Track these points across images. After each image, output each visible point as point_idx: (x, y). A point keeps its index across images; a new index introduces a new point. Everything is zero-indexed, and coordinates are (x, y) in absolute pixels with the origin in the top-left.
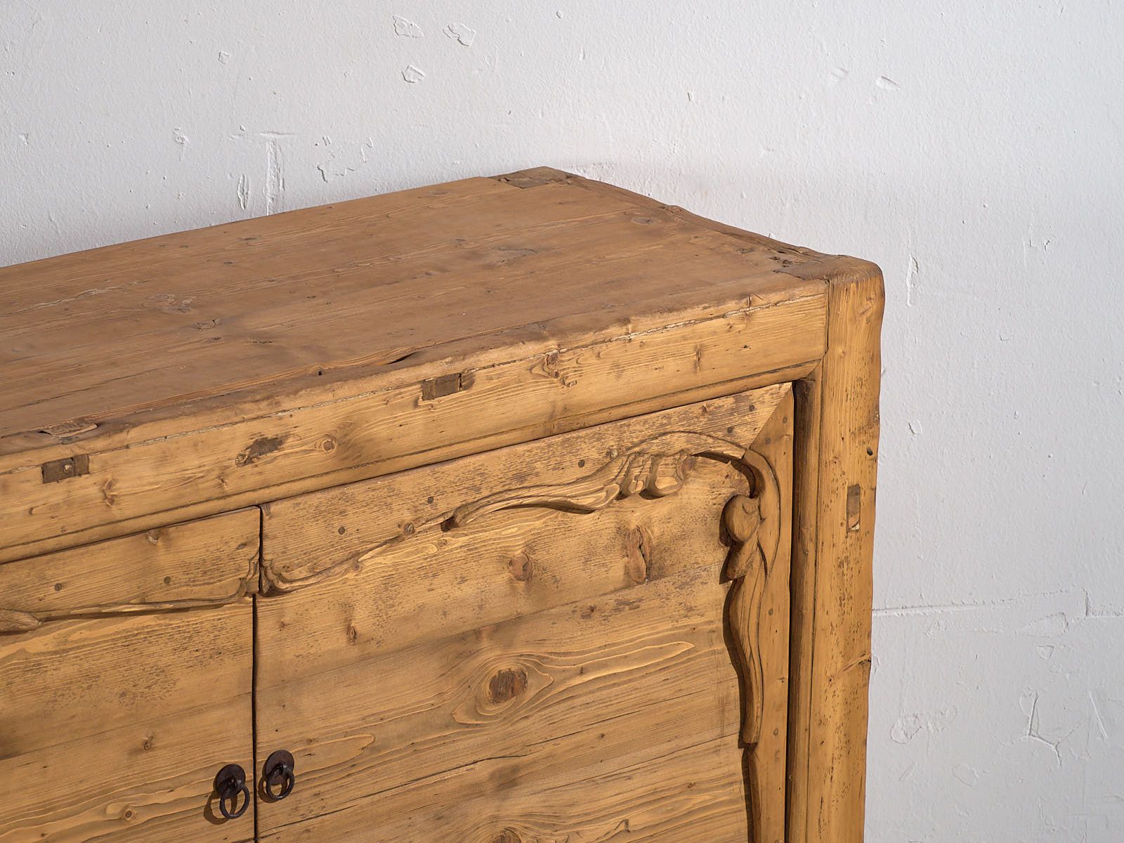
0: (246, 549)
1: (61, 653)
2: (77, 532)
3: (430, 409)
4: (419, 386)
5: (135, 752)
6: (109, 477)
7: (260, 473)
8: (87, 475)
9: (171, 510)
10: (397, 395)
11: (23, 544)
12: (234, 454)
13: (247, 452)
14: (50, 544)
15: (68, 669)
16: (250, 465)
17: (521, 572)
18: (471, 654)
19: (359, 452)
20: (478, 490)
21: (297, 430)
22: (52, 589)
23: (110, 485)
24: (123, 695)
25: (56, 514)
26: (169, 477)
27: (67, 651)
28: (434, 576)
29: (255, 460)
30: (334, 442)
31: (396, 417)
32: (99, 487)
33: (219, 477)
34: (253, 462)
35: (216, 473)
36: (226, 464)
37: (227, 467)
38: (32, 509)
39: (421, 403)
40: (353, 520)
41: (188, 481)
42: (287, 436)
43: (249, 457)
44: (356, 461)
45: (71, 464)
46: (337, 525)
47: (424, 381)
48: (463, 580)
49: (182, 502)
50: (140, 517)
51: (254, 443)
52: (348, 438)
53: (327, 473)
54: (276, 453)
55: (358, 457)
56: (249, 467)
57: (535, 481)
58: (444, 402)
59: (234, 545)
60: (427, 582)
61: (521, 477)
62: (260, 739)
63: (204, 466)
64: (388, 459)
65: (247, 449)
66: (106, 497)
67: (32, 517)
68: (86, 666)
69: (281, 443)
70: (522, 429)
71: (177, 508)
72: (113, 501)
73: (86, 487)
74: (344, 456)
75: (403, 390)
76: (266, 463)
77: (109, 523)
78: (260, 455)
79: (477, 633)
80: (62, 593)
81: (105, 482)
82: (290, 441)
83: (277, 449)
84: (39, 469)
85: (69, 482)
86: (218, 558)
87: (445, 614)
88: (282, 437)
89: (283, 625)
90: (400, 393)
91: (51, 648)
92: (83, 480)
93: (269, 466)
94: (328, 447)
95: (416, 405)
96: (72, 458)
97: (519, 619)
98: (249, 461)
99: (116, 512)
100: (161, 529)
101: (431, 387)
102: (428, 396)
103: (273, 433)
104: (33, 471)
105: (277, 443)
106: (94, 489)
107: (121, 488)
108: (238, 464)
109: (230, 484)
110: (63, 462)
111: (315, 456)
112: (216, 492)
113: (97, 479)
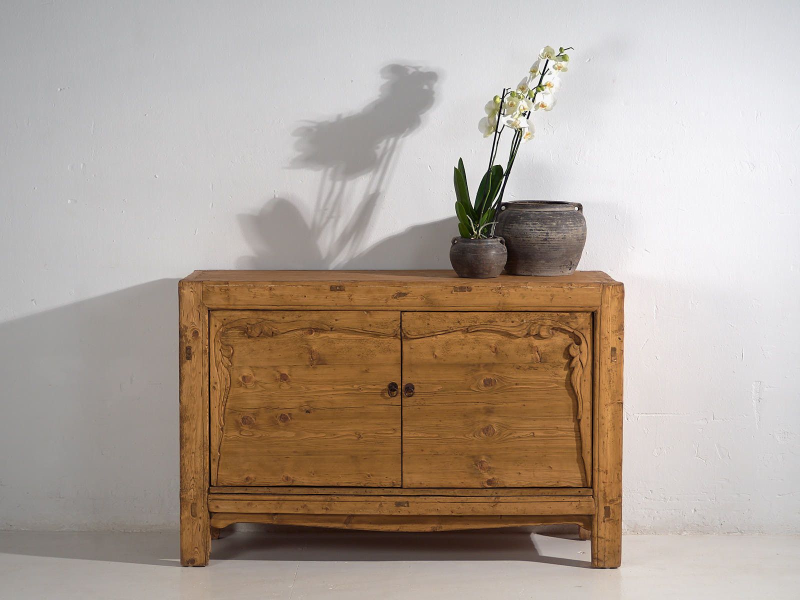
0: (396, 322)
1: (339, 339)
2: (341, 306)
3: (457, 295)
4: (453, 288)
5: (363, 372)
7: (399, 302)
8: (344, 292)
9: (370, 306)
10: (445, 289)
11: (324, 306)
12: (391, 295)
14: (332, 308)
15: (342, 344)
17: (494, 350)
18: (476, 371)
19: (432, 302)
20: (476, 322)
21: (411, 292)
22: (334, 320)
23: (351, 296)
24: (359, 355)
25: (334, 300)
26: (369, 297)
27: (341, 339)
28: (463, 345)
30: (424, 298)
31: (445, 295)
32: (348, 295)
33: (386, 300)
37: (389, 298)
38: (326, 297)
39: (453, 292)
40: (431, 322)
41: (375, 299)
42: (409, 293)
43: (396, 296)
44: (431, 305)
46: (427, 323)
47: (455, 286)
48: (474, 349)
49: (374, 305)
50: (360, 306)
51: (397, 293)
52: (428, 297)
53: (422, 306)
54: (404, 297)
56: (395, 300)
57: (495, 324)
58: (460, 294)
59: (392, 320)
60: (461, 346)
61: (491, 322)
62: (403, 379)
63: (381, 296)
64: (443, 306)
65: (395, 294)
66: (350, 299)
67: (326, 299)
68: (347, 345)
70: (489, 307)
72: (352, 300)
73: (344, 295)
74: (427, 302)
75: (447, 288)
77: (351, 306)
78: (399, 297)
79: (479, 365)
80: (337, 322)
81: (350, 294)
82: (409, 294)
84: (330, 287)
85: (339, 292)
86: (387, 323)
87: (467, 357)
88: (407, 293)
89: (411, 348)
91: (336, 337)
92: (341, 293)
93: (402, 300)
94: (422, 299)
95: (452, 293)
96: (340, 286)
97: (494, 364)
98: (396, 298)
99: (352, 303)
100: (368, 311)
101: (457, 289)
102: (456, 291)
103: (404, 291)
104: (327, 287)
105: (405, 295)
106: (346, 296)
107: (354, 297)
108: (392, 298)
109: (389, 303)
110: (337, 287)
111: (417, 300)
112: (385, 304)
113: (347, 293)
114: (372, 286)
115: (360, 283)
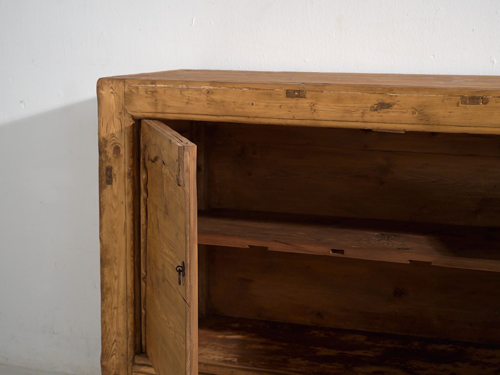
2: (300, 120)
3: (465, 109)
4: (460, 97)
6: (314, 102)
7: (381, 116)
8: (305, 99)
9: (341, 121)
10: (449, 99)
11: (277, 118)
12: (370, 105)
13: (375, 106)
14: (289, 122)
16: (376, 112)
19: (428, 118)
21: (399, 103)
23: (314, 105)
25: (291, 110)
26: (339, 108)
29: (378, 110)
30: (416, 111)
31: (447, 108)
32: (309, 104)
33: (362, 113)
34: (378, 111)
35: (361, 111)
36: (365, 109)
37: (366, 110)
38: (281, 106)
39: (460, 105)
41: (347, 111)
42: (394, 104)
43: (376, 108)
44: (427, 122)
45: (298, 93)
47: (463, 96)
49: (344, 119)
50: (327, 120)
51: (379, 103)
52: (423, 111)
53: (413, 124)
54: (388, 110)
55: (428, 121)
58: (472, 107)
63: (355, 107)
64: (444, 125)
65: (375, 105)
66: (312, 109)
67: (280, 109)
69: (391, 106)
71: (343, 121)
72: (315, 111)
73: (304, 103)
74: (421, 118)
75: (451, 97)
76: (384, 113)
77: (314, 120)
78: (382, 109)
81: (312, 103)
82: (395, 106)
83: (389, 108)
84: (285, 92)
85: (297, 99)
88: (392, 104)
90: (450, 98)
92: (302, 100)
93: (385, 114)
94: (413, 113)
95: (458, 105)
96: (299, 91)
98: (376, 110)
99: (315, 116)
101: (466, 99)
102: (464, 103)
103: (387, 101)
104: (282, 92)
105: (389, 106)
106: (307, 105)
107: (319, 106)
108: (371, 110)
109: (367, 117)
110: (295, 91)
111: (407, 115)
112: (361, 119)
113: (310, 101)
114: (344, 92)
115: (327, 87)
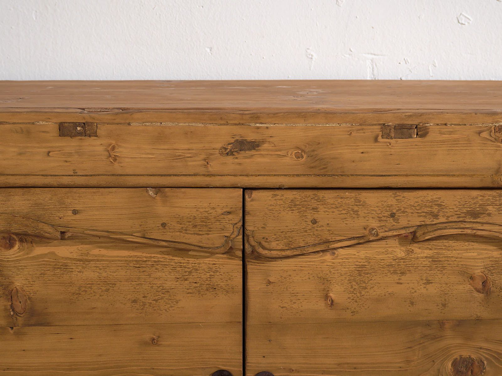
0: (230, 216)
1: (84, 261)
2: (87, 176)
3: (388, 146)
4: (380, 127)
5: (145, 344)
6: (114, 142)
7: (240, 164)
8: (96, 138)
9: (165, 175)
10: (360, 130)
11: (42, 175)
12: (219, 146)
13: (229, 147)
14: (66, 181)
15: (90, 274)
16: (231, 156)
17: (480, 286)
18: (435, 338)
19: (325, 165)
20: (436, 216)
21: (271, 139)
22: (70, 213)
23: (114, 148)
24: (135, 301)
25: (69, 159)
26: (162, 152)
27: (90, 261)
28: (403, 273)
29: (235, 153)
30: (303, 153)
31: (358, 146)
32: (105, 147)
33: (205, 160)
34: (234, 155)
35: (203, 156)
36: (211, 152)
37: (212, 154)
38: (49, 152)
39: (380, 139)
40: (322, 216)
42: (264, 142)
43: (231, 150)
44: (322, 171)
45: (82, 127)
46: (310, 217)
47: (384, 124)
48: (428, 282)
49: (171, 172)
50: (138, 175)
51: (235, 141)
52: (316, 153)
53: (298, 175)
54: (253, 152)
55: (324, 168)
56: (230, 159)
57: (486, 219)
58: (401, 143)
59: (220, 211)
60: (396, 277)
61: (475, 214)
62: (249, 359)
63: (193, 150)
64: (352, 175)
65: (229, 144)
66: (110, 156)
67: (49, 158)
68: (104, 274)
69: (258, 146)
70: (472, 176)
71: (170, 175)
72: (116, 160)
74: (312, 165)
75: (365, 127)
76: (246, 158)
77: (113, 175)
78: (240, 151)
79: (441, 324)
80: (78, 217)
81: (110, 145)
82: (266, 146)
83: (254, 149)
84: (57, 126)
85: (81, 139)
86: (207, 218)
87: (412, 303)
88: (259, 142)
89: (270, 283)
90: (363, 129)
91: (75, 256)
92: (91, 141)
93: (247, 160)
94: (298, 156)
95: (376, 140)
96: (84, 123)
97: (479, 321)
98: (231, 153)
99: (117, 168)
100: (158, 188)
101: (390, 129)
102: (387, 136)
103: (251, 136)
104: (51, 126)
105: (254, 145)
106: (101, 149)
107: (123, 151)
108: (221, 154)
109: (214, 167)
110: (76, 125)
111: (287, 160)
112: (202, 170)
113: (105, 141)
114: (170, 124)
115: (137, 116)
